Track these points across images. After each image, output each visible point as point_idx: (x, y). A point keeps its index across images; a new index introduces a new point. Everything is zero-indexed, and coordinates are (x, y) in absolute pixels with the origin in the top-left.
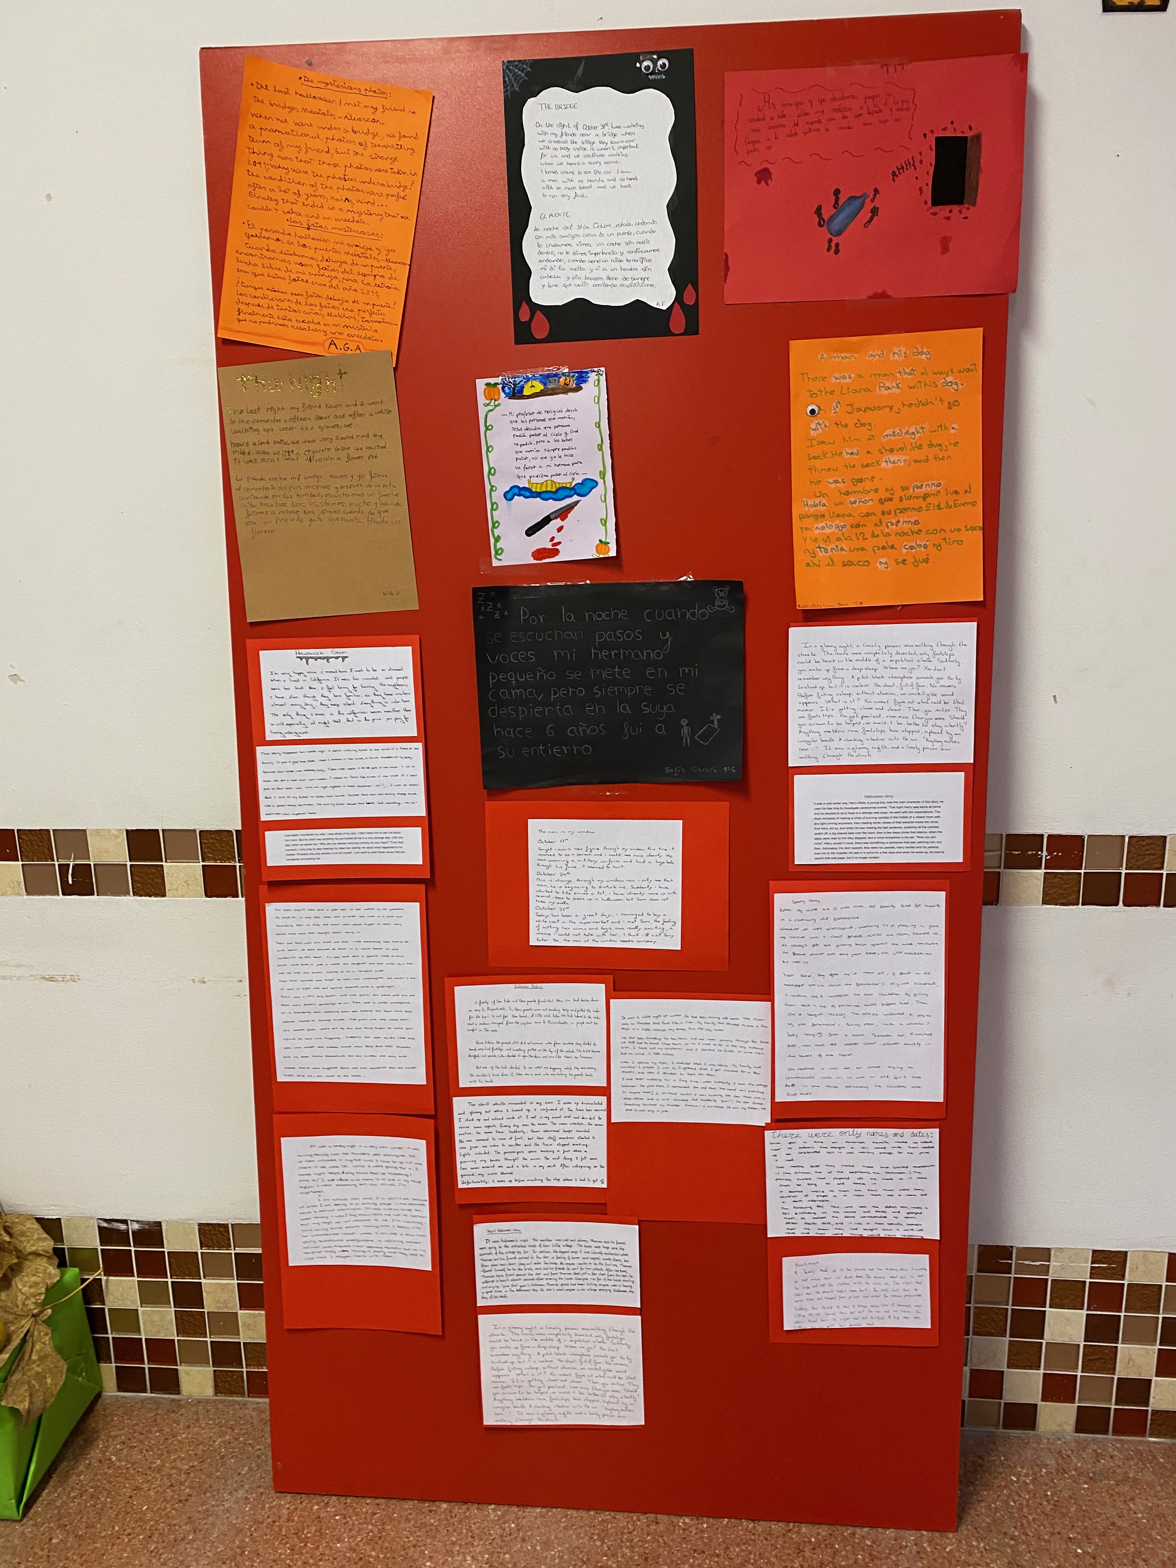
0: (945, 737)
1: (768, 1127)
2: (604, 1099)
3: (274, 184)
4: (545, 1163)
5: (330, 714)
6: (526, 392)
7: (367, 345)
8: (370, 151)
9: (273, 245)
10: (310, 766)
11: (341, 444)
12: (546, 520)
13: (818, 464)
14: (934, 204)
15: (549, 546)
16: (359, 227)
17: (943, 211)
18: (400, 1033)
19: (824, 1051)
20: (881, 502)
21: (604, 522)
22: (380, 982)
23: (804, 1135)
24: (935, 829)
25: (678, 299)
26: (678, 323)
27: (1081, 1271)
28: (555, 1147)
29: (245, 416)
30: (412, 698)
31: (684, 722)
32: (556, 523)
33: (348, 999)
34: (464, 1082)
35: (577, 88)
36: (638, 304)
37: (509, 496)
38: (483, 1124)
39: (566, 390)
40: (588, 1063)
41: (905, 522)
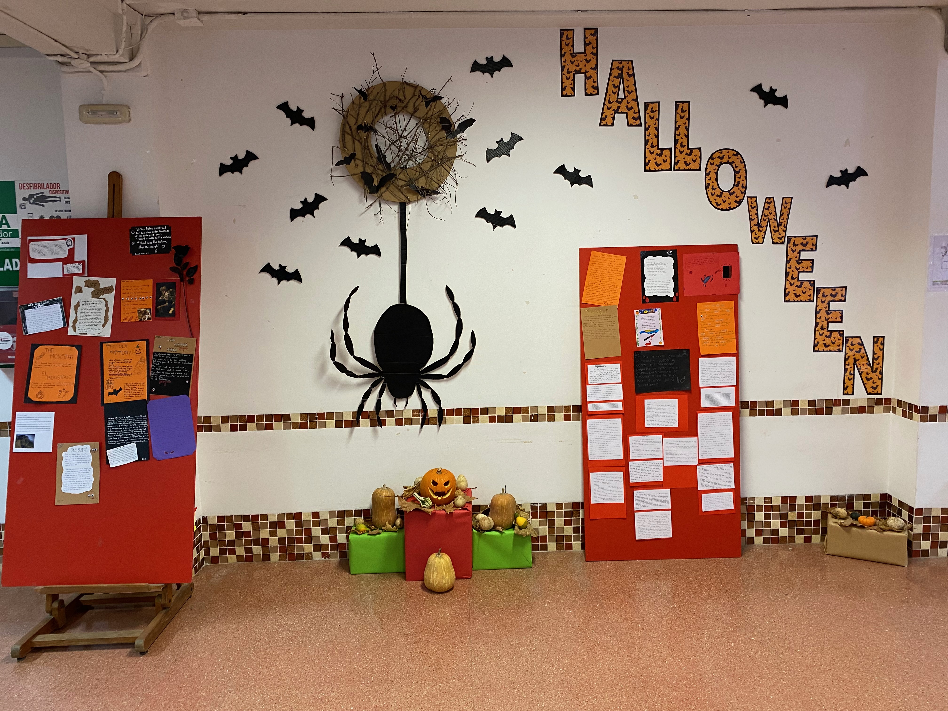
0: (730, 380)
1: (698, 465)
2: (662, 461)
3: (594, 273)
4: (649, 476)
5: (602, 378)
6: (644, 313)
7: (612, 304)
8: (614, 267)
9: (593, 285)
10: (597, 389)
11: (606, 323)
12: (648, 338)
13: (703, 326)
14: (723, 278)
15: (649, 342)
16: (611, 281)
17: (725, 279)
18: (617, 448)
19: (709, 447)
20: (716, 333)
21: (661, 338)
22: (612, 437)
23: (705, 466)
24: (729, 399)
25: (675, 295)
26: (675, 299)
27: (762, 503)
28: (651, 472)
29: (586, 318)
30: (620, 374)
31: (678, 378)
32: (651, 338)
33: (605, 441)
34: (631, 458)
35: (654, 256)
36: (667, 296)
37: (640, 333)
38: (635, 468)
39: (653, 312)
40: (658, 453)
41: (720, 337)
